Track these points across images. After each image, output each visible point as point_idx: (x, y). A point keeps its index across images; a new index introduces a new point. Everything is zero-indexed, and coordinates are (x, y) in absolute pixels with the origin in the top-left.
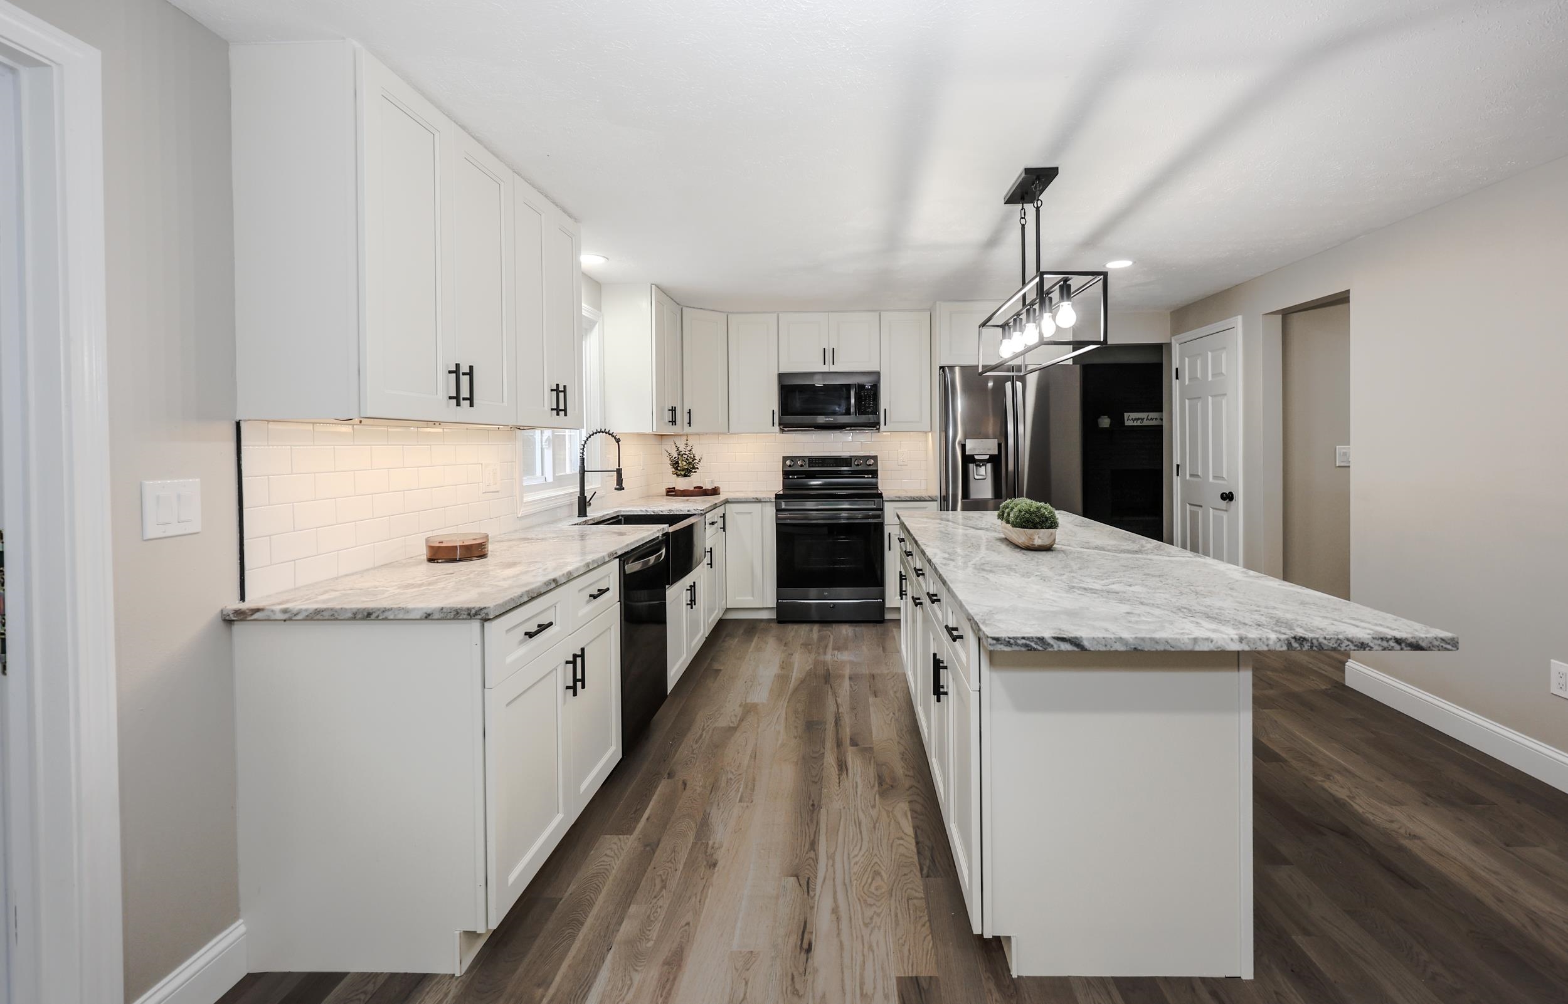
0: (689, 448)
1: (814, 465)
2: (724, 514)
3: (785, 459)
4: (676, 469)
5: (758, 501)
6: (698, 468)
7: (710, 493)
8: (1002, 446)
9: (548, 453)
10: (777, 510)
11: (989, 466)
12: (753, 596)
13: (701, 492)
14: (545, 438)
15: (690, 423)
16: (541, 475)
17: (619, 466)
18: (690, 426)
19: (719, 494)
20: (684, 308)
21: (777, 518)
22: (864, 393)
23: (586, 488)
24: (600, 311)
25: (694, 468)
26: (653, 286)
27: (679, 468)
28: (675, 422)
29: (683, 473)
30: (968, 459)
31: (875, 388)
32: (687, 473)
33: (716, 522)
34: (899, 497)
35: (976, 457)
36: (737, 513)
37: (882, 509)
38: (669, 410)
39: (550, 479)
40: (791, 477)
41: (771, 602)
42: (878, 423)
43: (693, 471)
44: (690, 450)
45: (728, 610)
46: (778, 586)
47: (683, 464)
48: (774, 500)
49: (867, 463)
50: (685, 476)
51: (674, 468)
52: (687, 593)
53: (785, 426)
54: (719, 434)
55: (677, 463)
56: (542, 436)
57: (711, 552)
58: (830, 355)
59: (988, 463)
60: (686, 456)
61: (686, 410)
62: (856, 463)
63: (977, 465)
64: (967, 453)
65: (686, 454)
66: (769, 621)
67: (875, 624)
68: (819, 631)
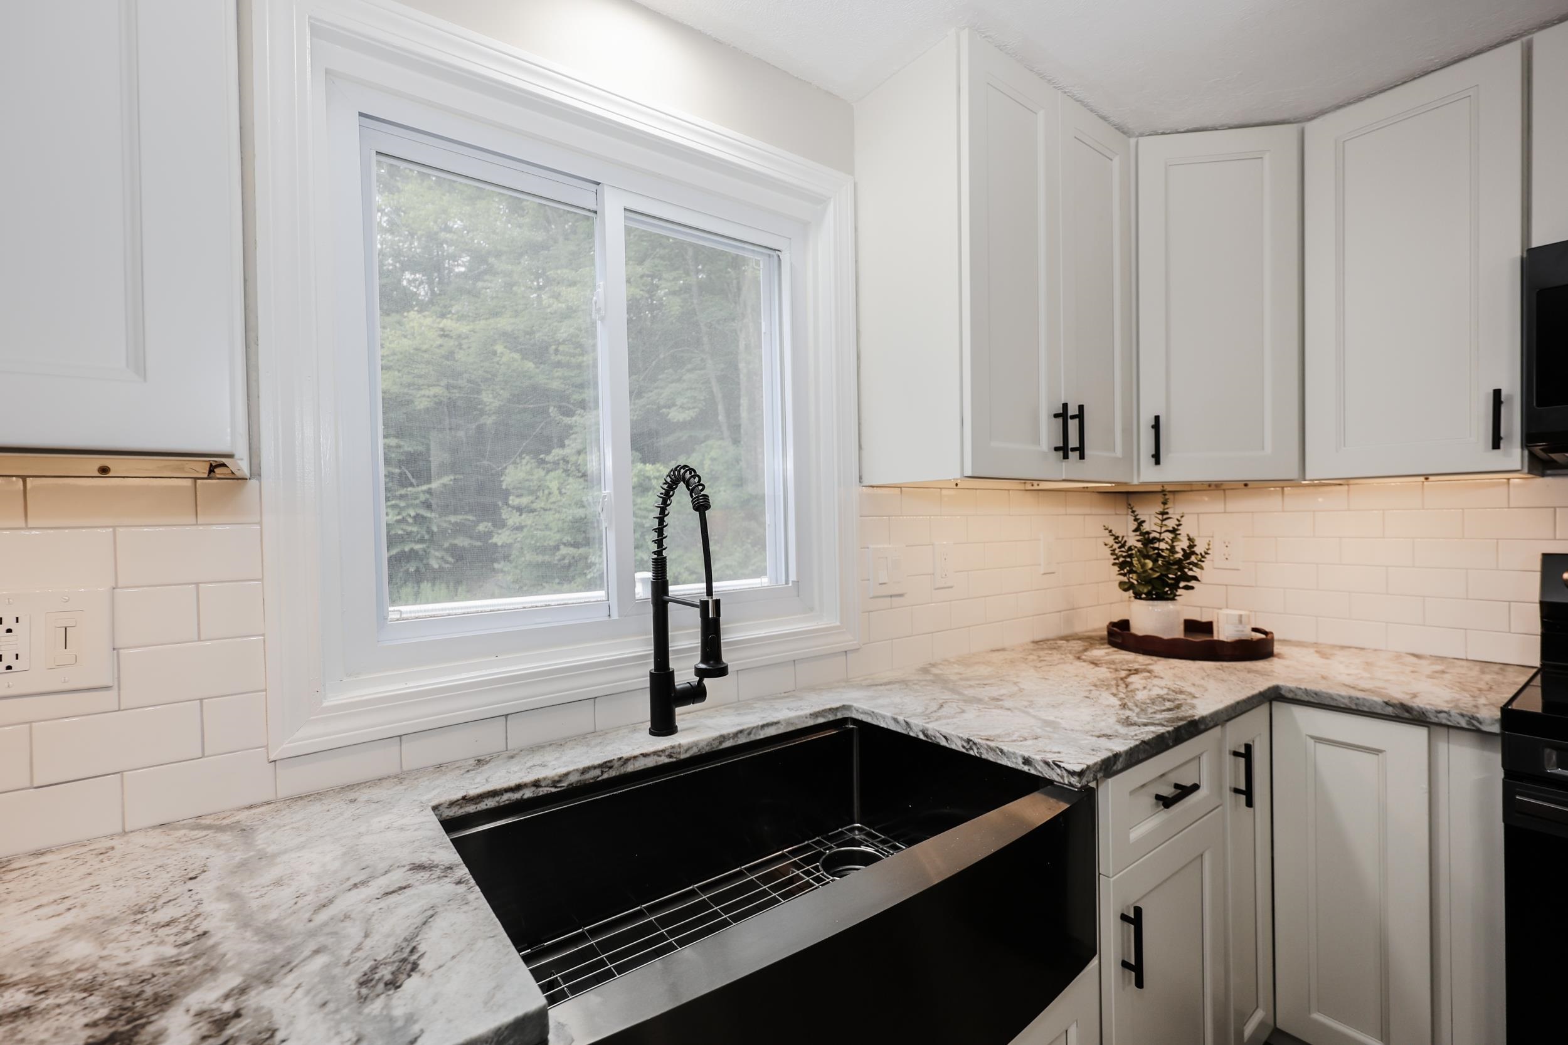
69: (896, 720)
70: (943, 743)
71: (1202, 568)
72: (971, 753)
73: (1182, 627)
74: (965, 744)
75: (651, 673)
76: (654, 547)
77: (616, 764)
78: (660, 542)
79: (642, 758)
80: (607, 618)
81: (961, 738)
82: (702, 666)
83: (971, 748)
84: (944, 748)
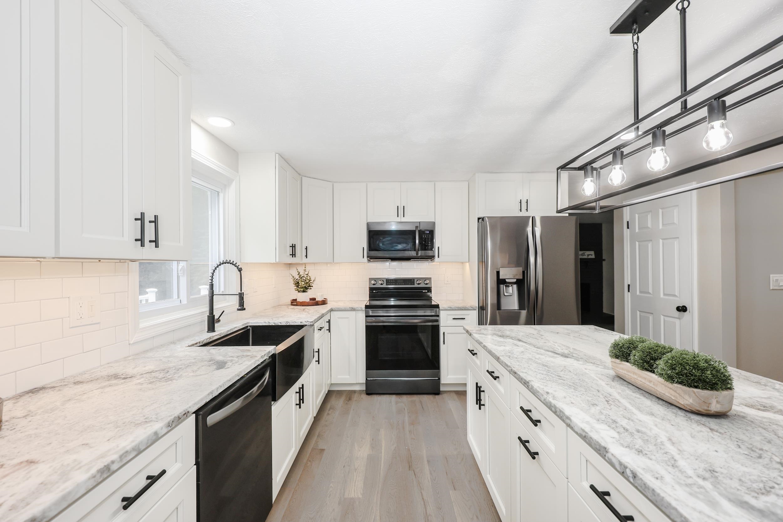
0: (307, 273)
1: (390, 284)
2: (329, 320)
3: (371, 279)
4: (298, 286)
5: (353, 309)
6: (312, 286)
7: (320, 303)
8: (525, 273)
9: (183, 281)
10: (366, 316)
11: (515, 286)
12: (349, 375)
13: (314, 302)
14: (180, 267)
15: (306, 256)
16: (177, 298)
17: (241, 291)
18: (307, 258)
19: (327, 304)
20: (303, 178)
21: (366, 322)
22: (425, 236)
23: (214, 308)
24: (238, 172)
25: (310, 286)
26: (277, 155)
27: (299, 287)
28: (295, 255)
29: (302, 290)
30: (500, 282)
31: (432, 233)
32: (305, 290)
33: (323, 327)
34: (451, 307)
35: (507, 280)
36: (339, 318)
37: (438, 316)
38: (290, 247)
39: (185, 302)
40: (374, 291)
41: (362, 378)
42: (434, 257)
43: (309, 288)
44: (307, 274)
45: (332, 385)
46: (367, 369)
47: (302, 284)
48: (364, 309)
49: (425, 282)
50: (304, 291)
51: (296, 286)
52: (296, 395)
53: (371, 258)
54: (327, 263)
55: (298, 283)
56: (178, 266)
57: (318, 352)
58: (401, 211)
59: (514, 284)
60: (304, 278)
61: (304, 247)
62: (417, 283)
63: (506, 286)
64: (501, 277)
65: (304, 277)
66: (361, 392)
67: (434, 395)
68: (397, 403)
69: (265, 323)
70: (280, 324)
71: (313, 284)
72: (288, 324)
73: (309, 300)
74: (286, 323)
75: (208, 316)
76: (210, 281)
77: (212, 338)
78: (212, 280)
79: (215, 336)
80: (180, 304)
81: (285, 322)
82: (239, 308)
83: (288, 323)
84: (281, 326)
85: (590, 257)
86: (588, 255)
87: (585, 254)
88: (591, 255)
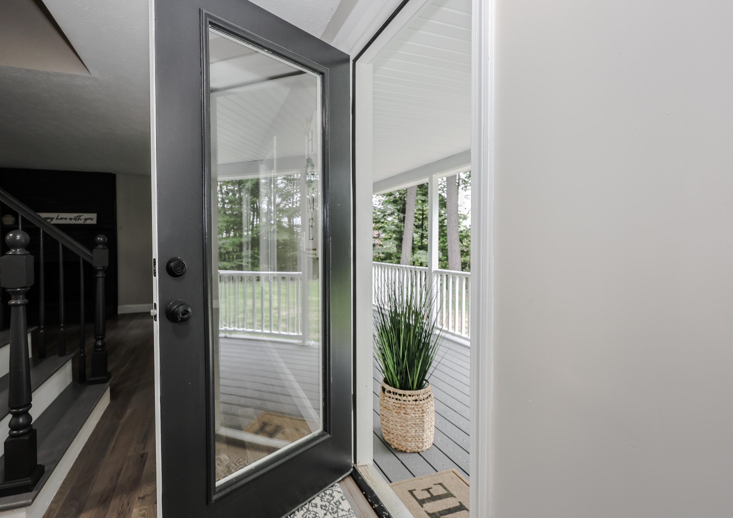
85: (89, 222)
86: (86, 219)
87: (81, 218)
88: (91, 219)
